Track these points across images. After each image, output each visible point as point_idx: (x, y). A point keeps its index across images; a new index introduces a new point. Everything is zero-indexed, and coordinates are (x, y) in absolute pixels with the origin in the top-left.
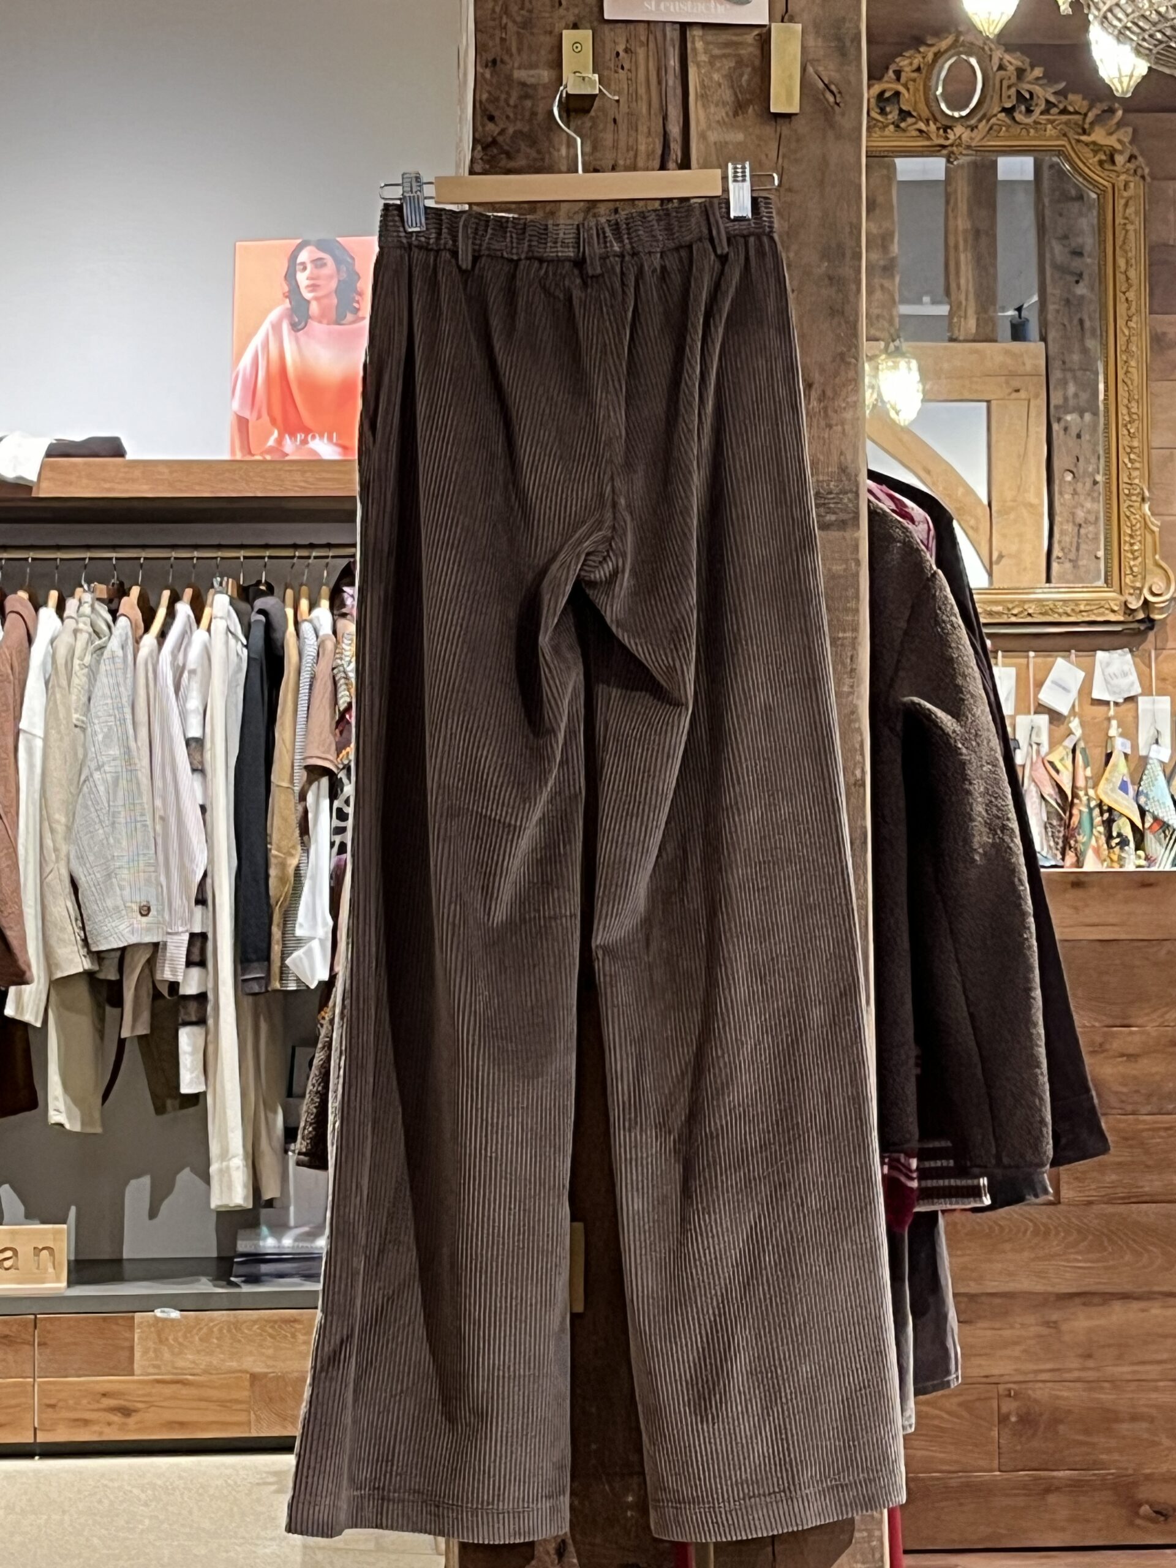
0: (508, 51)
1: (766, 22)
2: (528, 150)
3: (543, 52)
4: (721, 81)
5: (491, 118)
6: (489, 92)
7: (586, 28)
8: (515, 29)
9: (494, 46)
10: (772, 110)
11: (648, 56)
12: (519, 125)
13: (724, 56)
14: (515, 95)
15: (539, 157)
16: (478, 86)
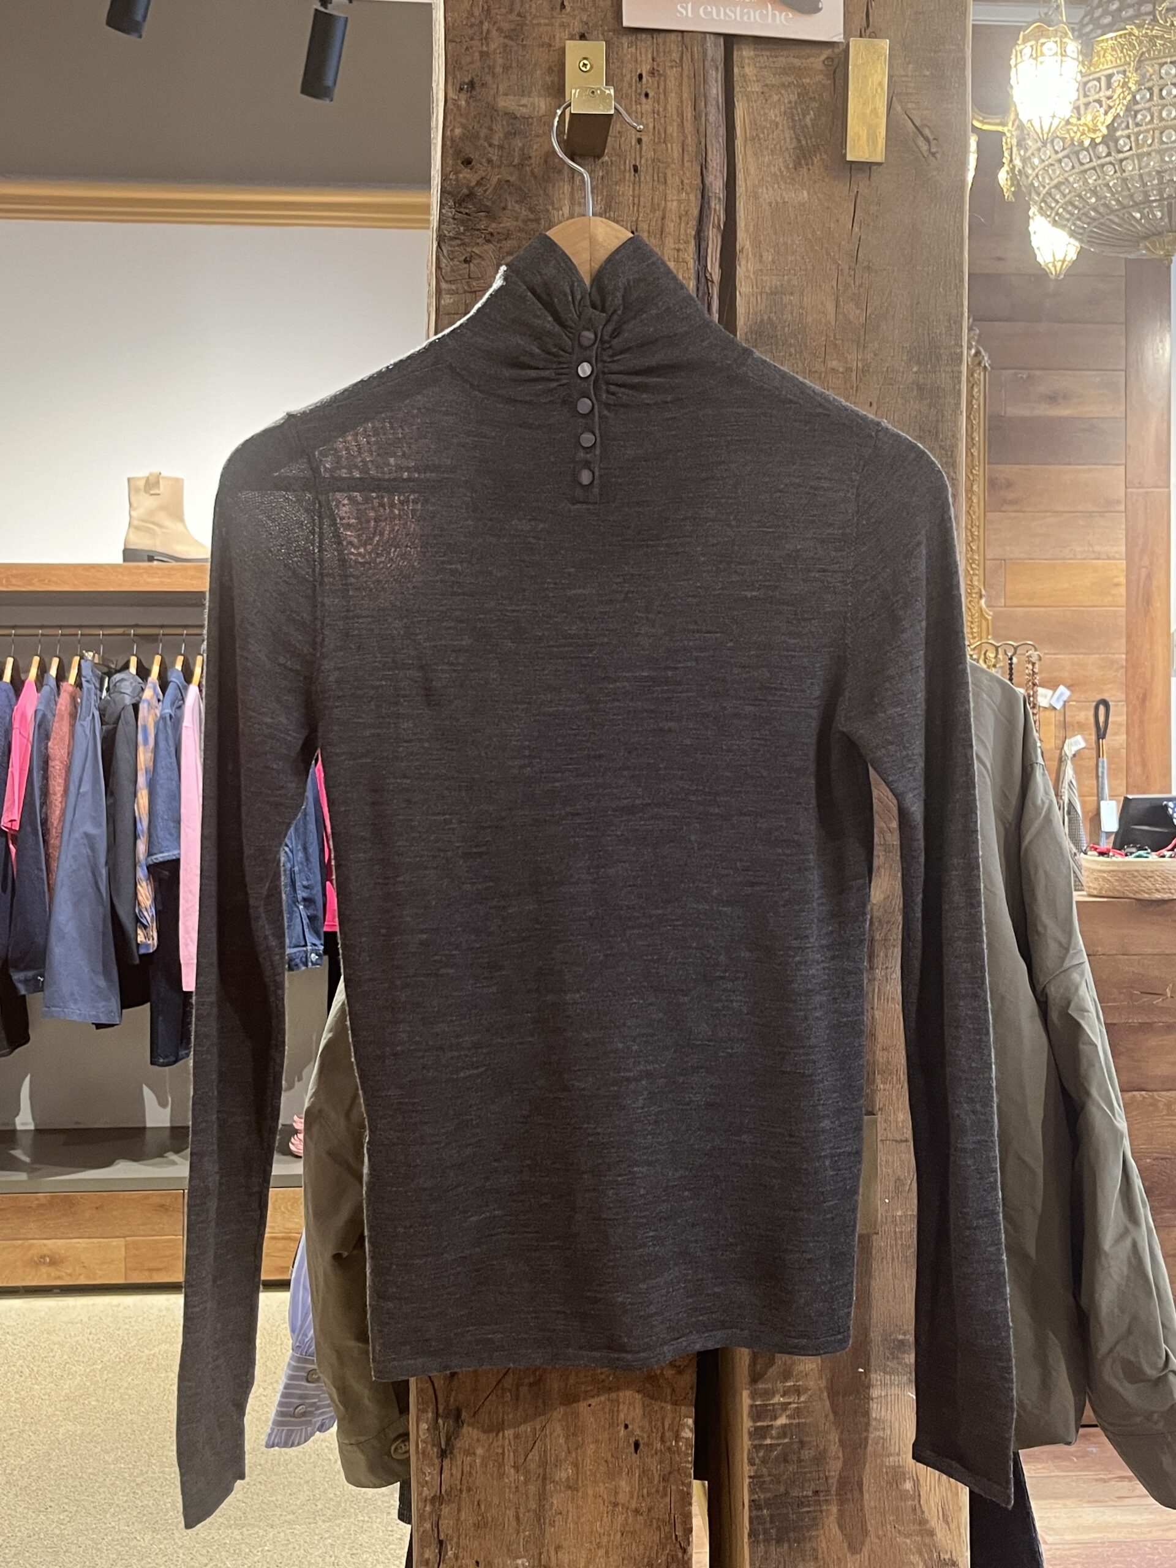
0: (491, 69)
1: (839, 38)
2: (517, 207)
3: (538, 72)
4: (778, 119)
5: (468, 162)
6: (464, 127)
7: (597, 39)
8: (502, 40)
9: (472, 63)
10: (849, 158)
11: (681, 84)
12: (507, 174)
13: (783, 85)
14: (500, 128)
15: (532, 216)
16: (449, 118)
